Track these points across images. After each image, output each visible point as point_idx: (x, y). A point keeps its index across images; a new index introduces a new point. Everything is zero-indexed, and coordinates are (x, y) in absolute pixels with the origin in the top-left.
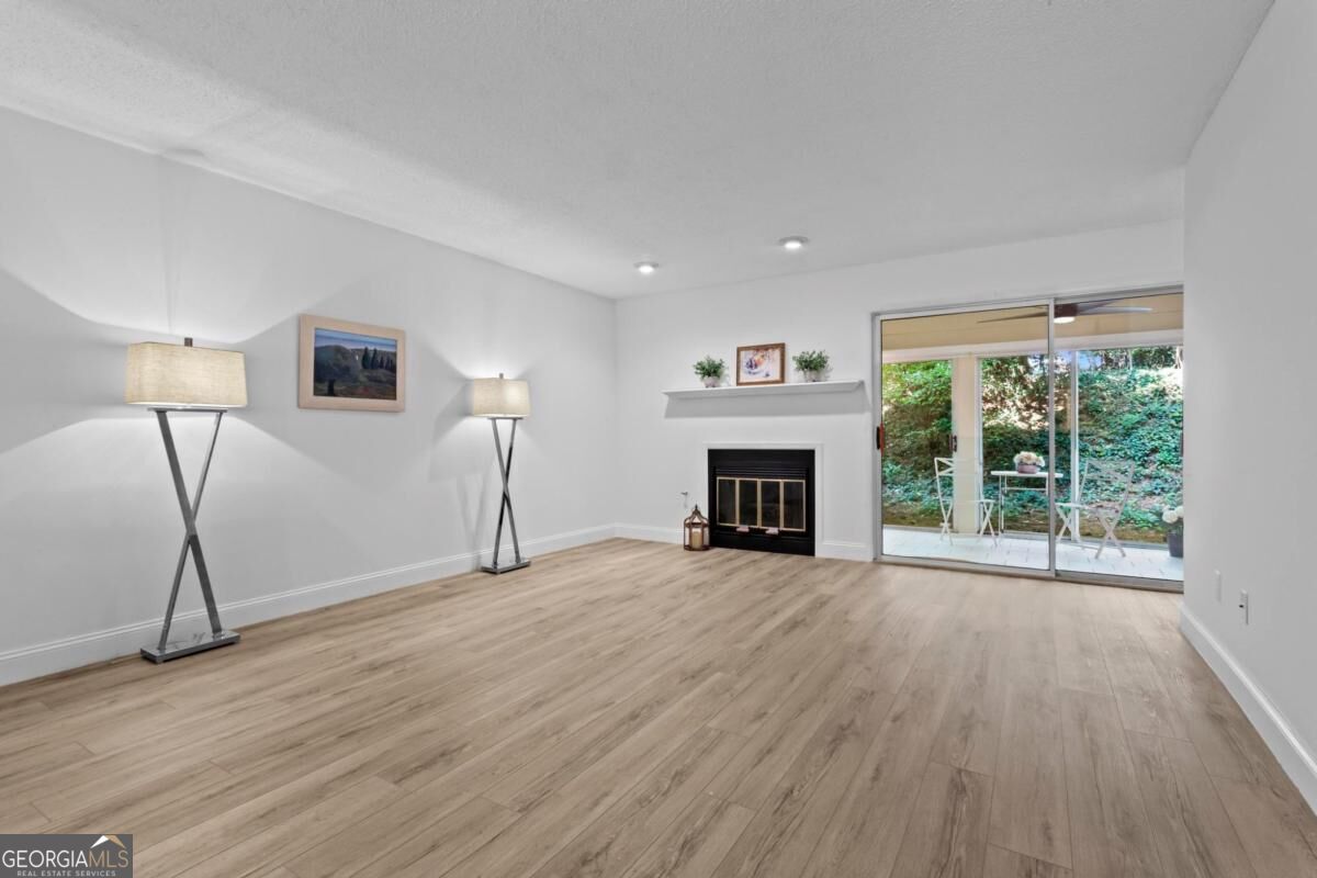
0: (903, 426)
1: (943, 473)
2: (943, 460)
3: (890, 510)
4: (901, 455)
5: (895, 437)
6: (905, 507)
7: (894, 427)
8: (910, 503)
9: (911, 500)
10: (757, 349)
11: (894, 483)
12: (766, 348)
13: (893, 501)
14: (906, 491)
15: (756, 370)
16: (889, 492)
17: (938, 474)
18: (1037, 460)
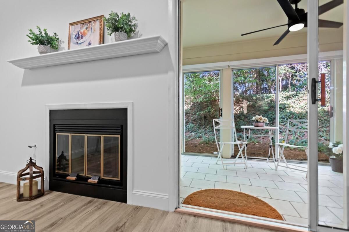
0: (195, 110)
1: (217, 127)
2: (217, 120)
3: (191, 142)
4: (195, 120)
5: (192, 114)
6: (196, 140)
7: (192, 111)
8: (198, 138)
9: (198, 137)
10: (83, 22)
11: (192, 131)
12: (89, 21)
13: (192, 138)
14: (196, 134)
15: (81, 41)
16: (190, 134)
17: (215, 128)
18: (265, 119)
